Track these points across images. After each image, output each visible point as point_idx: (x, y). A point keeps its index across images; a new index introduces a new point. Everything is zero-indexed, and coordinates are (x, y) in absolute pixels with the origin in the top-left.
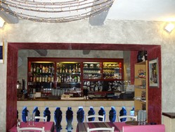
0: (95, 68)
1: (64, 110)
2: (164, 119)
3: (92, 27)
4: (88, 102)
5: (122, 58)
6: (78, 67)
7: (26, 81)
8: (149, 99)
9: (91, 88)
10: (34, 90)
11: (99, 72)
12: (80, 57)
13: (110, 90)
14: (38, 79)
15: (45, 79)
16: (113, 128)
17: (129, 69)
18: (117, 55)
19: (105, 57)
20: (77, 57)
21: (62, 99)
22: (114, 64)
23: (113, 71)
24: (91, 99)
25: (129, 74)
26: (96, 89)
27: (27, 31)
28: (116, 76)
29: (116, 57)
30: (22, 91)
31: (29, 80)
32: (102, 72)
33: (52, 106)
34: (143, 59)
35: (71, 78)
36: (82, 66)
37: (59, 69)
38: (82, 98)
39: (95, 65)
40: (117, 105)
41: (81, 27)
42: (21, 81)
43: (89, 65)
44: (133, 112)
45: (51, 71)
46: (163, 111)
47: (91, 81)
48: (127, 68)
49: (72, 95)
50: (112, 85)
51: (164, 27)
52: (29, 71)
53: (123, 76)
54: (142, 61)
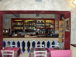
0: (42, 23)
1: (26, 42)
2: (71, 47)
3: (37, 2)
4: (37, 38)
5: (54, 18)
6: (34, 23)
7: (11, 29)
8: (65, 37)
9: (40, 32)
10: (14, 33)
11: (44, 25)
12: (35, 18)
13: (49, 33)
14: (16, 28)
15: (19, 28)
16: (46, 51)
17: (57, 23)
18: (52, 17)
19: (47, 18)
20: (33, 18)
21: (25, 37)
22: (51, 21)
23: (50, 24)
24: (38, 37)
25: (57, 26)
26: (42, 32)
27: (5, 5)
28: (52, 26)
29: (51, 18)
30: (9, 33)
31: (12, 29)
32: (45, 25)
33: (21, 40)
34: (63, 18)
35: (31, 28)
36: (36, 22)
37: (25, 23)
38: (34, 37)
39: (42, 22)
40: (51, 40)
41: (31, 3)
42: (8, 29)
43: (39, 21)
44: (58, 43)
45: (22, 24)
46: (71, 43)
47: (40, 29)
48: (56, 23)
49: (30, 35)
50: (50, 31)
51: (73, 2)
52: (12, 24)
53: (54, 26)
54: (62, 19)
